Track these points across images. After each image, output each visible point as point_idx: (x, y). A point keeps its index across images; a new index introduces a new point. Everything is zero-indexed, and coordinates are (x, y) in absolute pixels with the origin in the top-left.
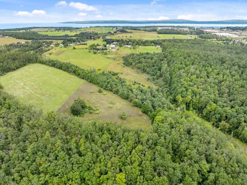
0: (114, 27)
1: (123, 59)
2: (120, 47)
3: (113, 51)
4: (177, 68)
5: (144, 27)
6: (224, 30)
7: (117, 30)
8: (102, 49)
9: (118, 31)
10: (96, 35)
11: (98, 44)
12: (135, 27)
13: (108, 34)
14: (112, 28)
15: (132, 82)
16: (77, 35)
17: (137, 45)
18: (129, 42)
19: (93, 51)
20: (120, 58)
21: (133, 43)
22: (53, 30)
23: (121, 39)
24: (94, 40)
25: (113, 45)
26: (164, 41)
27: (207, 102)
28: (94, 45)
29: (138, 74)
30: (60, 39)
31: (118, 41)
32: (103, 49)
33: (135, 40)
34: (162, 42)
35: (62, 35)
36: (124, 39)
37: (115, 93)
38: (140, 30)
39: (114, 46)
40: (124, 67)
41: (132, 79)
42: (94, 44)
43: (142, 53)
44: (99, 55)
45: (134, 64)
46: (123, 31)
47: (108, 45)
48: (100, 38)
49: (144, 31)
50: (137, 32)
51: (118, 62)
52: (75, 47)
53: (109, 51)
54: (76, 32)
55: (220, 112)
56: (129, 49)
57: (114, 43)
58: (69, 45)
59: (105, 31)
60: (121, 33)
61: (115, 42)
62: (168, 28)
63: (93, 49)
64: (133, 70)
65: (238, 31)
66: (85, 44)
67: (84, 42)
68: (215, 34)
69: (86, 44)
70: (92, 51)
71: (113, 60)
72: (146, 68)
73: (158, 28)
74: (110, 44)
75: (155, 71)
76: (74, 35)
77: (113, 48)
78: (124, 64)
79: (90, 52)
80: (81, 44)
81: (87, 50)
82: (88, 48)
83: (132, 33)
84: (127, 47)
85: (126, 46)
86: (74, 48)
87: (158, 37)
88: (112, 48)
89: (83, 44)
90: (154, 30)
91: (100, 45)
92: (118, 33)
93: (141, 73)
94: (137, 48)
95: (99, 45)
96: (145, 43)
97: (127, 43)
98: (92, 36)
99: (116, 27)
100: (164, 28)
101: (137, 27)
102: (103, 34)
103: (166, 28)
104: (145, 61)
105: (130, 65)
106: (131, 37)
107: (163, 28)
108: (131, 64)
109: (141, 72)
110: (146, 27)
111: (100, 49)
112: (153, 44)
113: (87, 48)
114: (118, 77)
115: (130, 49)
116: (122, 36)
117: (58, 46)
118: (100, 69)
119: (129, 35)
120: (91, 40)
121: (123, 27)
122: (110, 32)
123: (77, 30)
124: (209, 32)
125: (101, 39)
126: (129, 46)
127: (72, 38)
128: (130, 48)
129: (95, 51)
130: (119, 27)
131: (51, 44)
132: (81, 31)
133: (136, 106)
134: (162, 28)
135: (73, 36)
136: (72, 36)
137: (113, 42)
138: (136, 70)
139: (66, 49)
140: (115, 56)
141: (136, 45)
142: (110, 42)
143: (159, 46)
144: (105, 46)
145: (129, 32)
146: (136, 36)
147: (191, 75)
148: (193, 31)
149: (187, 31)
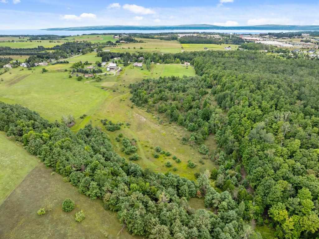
0: (116, 35)
1: (130, 90)
2: (124, 66)
3: (113, 74)
4: (245, 116)
5: (159, 34)
6: (265, 36)
7: (121, 38)
8: (94, 70)
9: (122, 40)
10: (89, 46)
11: (87, 62)
12: (146, 34)
13: (107, 45)
14: (113, 36)
15: (152, 148)
16: (57, 46)
17: (153, 63)
18: (138, 57)
19: (77, 76)
20: (125, 87)
21: (147, 59)
22: (26, 39)
23: (127, 53)
24: (84, 54)
25: (113, 62)
26: (195, 54)
28: (80, 64)
29: (161, 126)
30: (28, 54)
31: (121, 55)
32: (94, 72)
33: (149, 54)
34: (192, 56)
35: (33, 48)
36: (132, 52)
38: (153, 38)
39: (115, 65)
40: (132, 108)
41: (150, 140)
43: (163, 77)
44: (88, 82)
45: (151, 101)
46: (129, 39)
47: (104, 64)
48: (93, 51)
49: (160, 40)
50: (150, 41)
51: (121, 96)
52: (47, 68)
53: (105, 75)
54: (58, 42)
56: (139, 70)
57: (115, 59)
58: (36, 64)
59: (103, 40)
60: (127, 43)
61: (117, 57)
62: (192, 35)
63: (77, 72)
64: (149, 115)
65: (285, 39)
66: (65, 62)
67: (66, 58)
68: (260, 43)
69: (68, 62)
70: (74, 76)
71: (112, 91)
72: (176, 112)
73: (178, 35)
74: (108, 60)
75: (195, 119)
76: (53, 47)
77: (113, 69)
78: (133, 102)
79: (70, 77)
80: (58, 63)
81: (67, 74)
82: (68, 69)
83: (143, 42)
84: (136, 66)
85: (136, 64)
86: (44, 71)
87: (182, 48)
88: (111, 69)
89: (61, 63)
90: (173, 38)
91: (91, 64)
92: (122, 43)
93: (168, 123)
94: (153, 67)
95: (89, 64)
96: (165, 59)
97: (137, 58)
98: (80, 49)
99: (120, 35)
100: (187, 35)
101: (148, 34)
102: (100, 44)
103: (190, 35)
104: (173, 97)
105: (144, 103)
106: (141, 48)
108: (146, 101)
109: (166, 119)
110: (161, 34)
111: (89, 72)
112: (178, 60)
113: (66, 71)
114: (121, 136)
115: (142, 69)
116: (127, 48)
117: (17, 67)
118: (85, 116)
119: (138, 46)
120: (78, 54)
121: (130, 34)
122: (110, 42)
123: (63, 39)
124: (249, 40)
125: (95, 53)
126: (140, 64)
127: (48, 51)
128: (141, 67)
129: (80, 75)
130: (124, 34)
131: (6, 63)
132: (67, 40)
134: (184, 35)
135: (51, 49)
136: (48, 49)
137: (112, 57)
138: (156, 115)
140: (115, 83)
141: (151, 62)
142: (108, 58)
143: (189, 64)
144: (100, 65)
145: (139, 41)
146: (150, 47)
147: (286, 137)
148: (228, 38)
149: (220, 39)
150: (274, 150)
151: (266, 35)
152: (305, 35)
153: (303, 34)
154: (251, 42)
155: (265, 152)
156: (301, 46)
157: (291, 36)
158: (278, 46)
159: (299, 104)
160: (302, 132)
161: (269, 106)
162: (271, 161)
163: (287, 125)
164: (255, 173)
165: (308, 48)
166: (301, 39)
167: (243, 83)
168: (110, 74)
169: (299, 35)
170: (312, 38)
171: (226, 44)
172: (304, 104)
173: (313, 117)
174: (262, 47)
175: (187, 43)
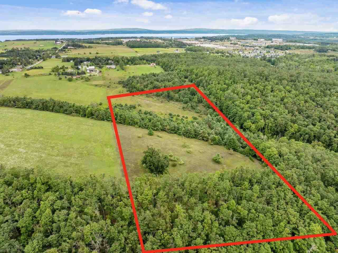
0: (55, 40)
1: (121, 85)
2: (100, 68)
3: (96, 75)
5: (100, 38)
6: (201, 40)
7: (65, 44)
9: (67, 46)
15: (166, 114)
19: (66, 78)
20: (115, 83)
21: (117, 61)
24: (44, 60)
25: (88, 66)
27: (286, 124)
29: (163, 104)
32: (79, 74)
34: (154, 58)
37: (171, 133)
38: (98, 43)
39: (93, 67)
42: (58, 66)
44: (79, 82)
46: (75, 45)
47: (80, 67)
48: (51, 57)
52: (27, 73)
53: (90, 76)
55: (307, 132)
60: (76, 49)
62: (135, 39)
63: (63, 74)
64: (151, 99)
66: (38, 68)
67: (32, 64)
68: (200, 46)
69: (42, 68)
70: (63, 77)
71: (107, 87)
77: (92, 71)
79: (60, 79)
80: (32, 68)
83: (92, 48)
85: (108, 66)
86: (27, 76)
87: (136, 52)
88: (90, 71)
89: (36, 68)
90: (118, 43)
92: (70, 48)
96: (134, 61)
99: (59, 40)
100: (131, 40)
106: (97, 53)
107: (129, 39)
109: (164, 100)
113: (50, 74)
116: (83, 53)
122: (56, 48)
124: (189, 43)
125: (56, 59)
128: (115, 68)
129: (68, 77)
133: (216, 144)
137: (82, 62)
139: (9, 78)
140: (104, 81)
143: (155, 64)
144: (78, 68)
145: (87, 46)
146: (103, 52)
147: (243, 96)
148: (171, 42)
149: (164, 43)
150: (239, 102)
151: (201, 38)
152: (232, 38)
153: (230, 38)
154: (192, 45)
155: (235, 103)
156: (232, 48)
157: (222, 39)
158: (215, 49)
159: (246, 80)
160: (250, 92)
161: (230, 82)
162: (239, 106)
163: (243, 90)
164: (232, 113)
165: (238, 50)
166: (230, 42)
167: (209, 72)
168: (94, 75)
169: (228, 38)
170: (238, 41)
171: (172, 47)
172: (248, 79)
173: (254, 85)
174: (204, 49)
175: (137, 48)
